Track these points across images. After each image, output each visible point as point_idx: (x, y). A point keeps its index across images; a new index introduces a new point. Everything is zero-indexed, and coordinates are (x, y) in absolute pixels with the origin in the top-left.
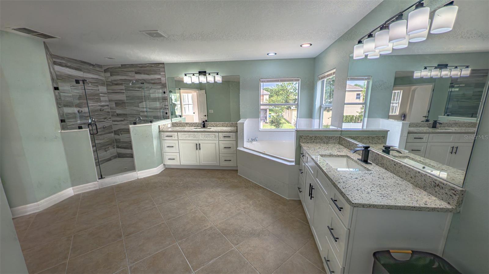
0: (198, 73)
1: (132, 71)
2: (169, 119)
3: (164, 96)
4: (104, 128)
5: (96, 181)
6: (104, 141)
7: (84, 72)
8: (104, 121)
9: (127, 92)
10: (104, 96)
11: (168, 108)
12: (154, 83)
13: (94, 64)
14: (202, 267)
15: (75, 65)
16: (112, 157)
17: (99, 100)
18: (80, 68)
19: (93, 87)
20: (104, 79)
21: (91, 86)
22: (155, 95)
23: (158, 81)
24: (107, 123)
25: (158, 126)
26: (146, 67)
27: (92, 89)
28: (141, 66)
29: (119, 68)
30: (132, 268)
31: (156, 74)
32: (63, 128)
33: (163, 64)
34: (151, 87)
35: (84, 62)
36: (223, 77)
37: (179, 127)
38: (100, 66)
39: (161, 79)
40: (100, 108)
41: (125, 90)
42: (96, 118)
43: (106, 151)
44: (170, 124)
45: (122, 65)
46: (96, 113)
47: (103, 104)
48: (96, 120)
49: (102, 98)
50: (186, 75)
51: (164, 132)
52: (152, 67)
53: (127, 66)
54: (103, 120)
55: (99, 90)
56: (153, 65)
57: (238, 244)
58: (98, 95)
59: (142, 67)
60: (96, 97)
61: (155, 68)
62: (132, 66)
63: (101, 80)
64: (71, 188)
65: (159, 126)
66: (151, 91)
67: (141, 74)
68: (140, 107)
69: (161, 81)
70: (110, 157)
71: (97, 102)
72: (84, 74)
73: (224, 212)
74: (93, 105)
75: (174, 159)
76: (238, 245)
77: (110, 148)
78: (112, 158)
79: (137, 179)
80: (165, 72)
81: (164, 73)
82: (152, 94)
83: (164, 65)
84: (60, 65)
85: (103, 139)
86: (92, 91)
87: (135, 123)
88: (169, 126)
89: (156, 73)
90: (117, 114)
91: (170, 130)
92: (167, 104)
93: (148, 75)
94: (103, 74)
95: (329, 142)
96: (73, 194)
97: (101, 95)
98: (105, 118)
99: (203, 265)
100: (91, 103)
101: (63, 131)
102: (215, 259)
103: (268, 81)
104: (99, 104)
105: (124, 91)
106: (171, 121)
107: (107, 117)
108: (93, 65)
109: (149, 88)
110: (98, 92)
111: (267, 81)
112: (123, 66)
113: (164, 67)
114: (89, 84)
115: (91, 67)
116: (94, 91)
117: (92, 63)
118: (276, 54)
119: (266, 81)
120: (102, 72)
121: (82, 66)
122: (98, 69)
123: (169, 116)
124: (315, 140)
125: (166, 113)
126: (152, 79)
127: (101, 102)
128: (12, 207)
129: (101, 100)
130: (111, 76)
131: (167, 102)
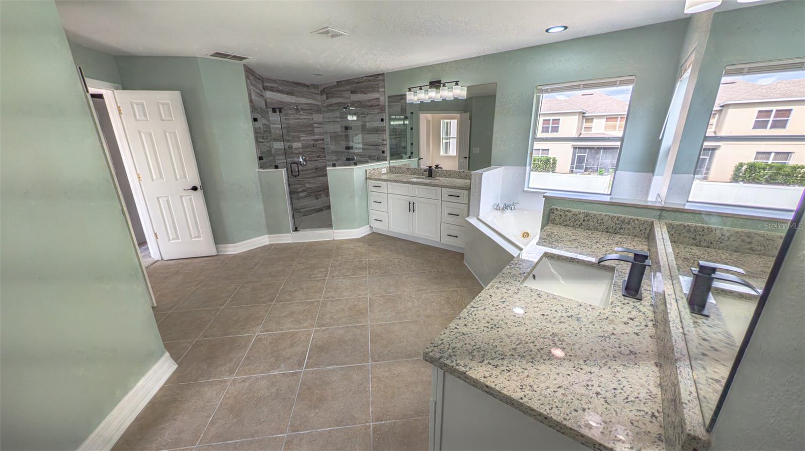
0: (429, 84)
1: (347, 90)
2: (386, 160)
3: (382, 125)
4: (316, 168)
5: (290, 233)
6: (315, 185)
7: (297, 96)
8: (317, 160)
9: (342, 121)
10: (318, 127)
11: (386, 145)
12: (371, 106)
13: (309, 84)
14: (316, 369)
15: (287, 89)
16: (324, 207)
17: (312, 133)
18: (293, 92)
19: (307, 116)
20: (320, 103)
21: (304, 114)
22: (372, 124)
23: (375, 103)
24: (320, 162)
25: (364, 171)
26: (362, 82)
27: (305, 119)
28: (356, 81)
29: (335, 87)
30: (259, 337)
31: (373, 91)
32: (261, 167)
33: (382, 74)
34: (368, 112)
35: (297, 83)
36: (469, 89)
37: (398, 173)
38: (315, 86)
39: (379, 99)
40: (312, 142)
41: (341, 118)
42: (308, 156)
43: (317, 199)
44: (385, 169)
45: (337, 82)
46: (309, 150)
47: (317, 137)
48: (307, 158)
49: (316, 130)
50: (410, 90)
51: (371, 179)
52: (370, 81)
53: (343, 82)
54: (315, 159)
55: (313, 119)
56: (371, 78)
57: (377, 361)
58: (311, 125)
59: (358, 83)
60: (309, 129)
61: (373, 83)
62: (348, 82)
63: (316, 105)
64: (267, 236)
65: (366, 170)
66: (368, 118)
67: (357, 93)
68: (355, 141)
69: (379, 102)
70: (322, 207)
71: (311, 134)
72: (297, 99)
73: (395, 312)
74: (305, 138)
75: (381, 221)
76: (378, 363)
77: (322, 196)
78: (324, 209)
79: (332, 239)
80: (385, 88)
81: (383, 90)
82: (369, 122)
83: (384, 77)
84: (272, 89)
85: (315, 183)
86: (305, 121)
87: (334, 165)
88: (384, 171)
89: (374, 89)
90: (332, 151)
91: (384, 177)
92: (385, 138)
93: (365, 94)
94: (318, 97)
95: (622, 231)
96: (268, 243)
97: (315, 125)
98: (318, 157)
99: (318, 367)
100: (303, 137)
101: (260, 170)
102: (336, 367)
103: (553, 90)
104: (313, 137)
105: (339, 120)
106: (389, 163)
107: (321, 155)
108: (307, 86)
109: (365, 114)
110: (312, 122)
111: (551, 89)
112: (339, 83)
113: (384, 80)
114: (300, 112)
115: (305, 89)
116: (308, 120)
117: (307, 84)
118: (566, 28)
119: (549, 91)
120: (318, 94)
121: (295, 89)
122: (313, 90)
123: (386, 157)
124: (584, 221)
125: (383, 152)
126: (369, 100)
127: (314, 134)
128: (218, 244)
129: (315, 132)
130: (327, 99)
131: (385, 135)
